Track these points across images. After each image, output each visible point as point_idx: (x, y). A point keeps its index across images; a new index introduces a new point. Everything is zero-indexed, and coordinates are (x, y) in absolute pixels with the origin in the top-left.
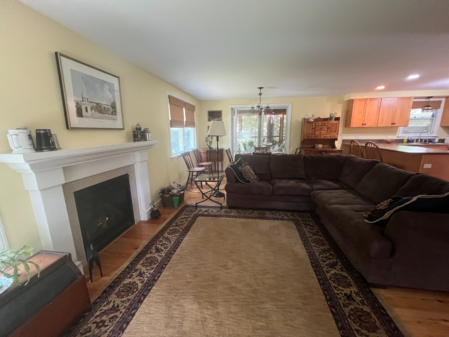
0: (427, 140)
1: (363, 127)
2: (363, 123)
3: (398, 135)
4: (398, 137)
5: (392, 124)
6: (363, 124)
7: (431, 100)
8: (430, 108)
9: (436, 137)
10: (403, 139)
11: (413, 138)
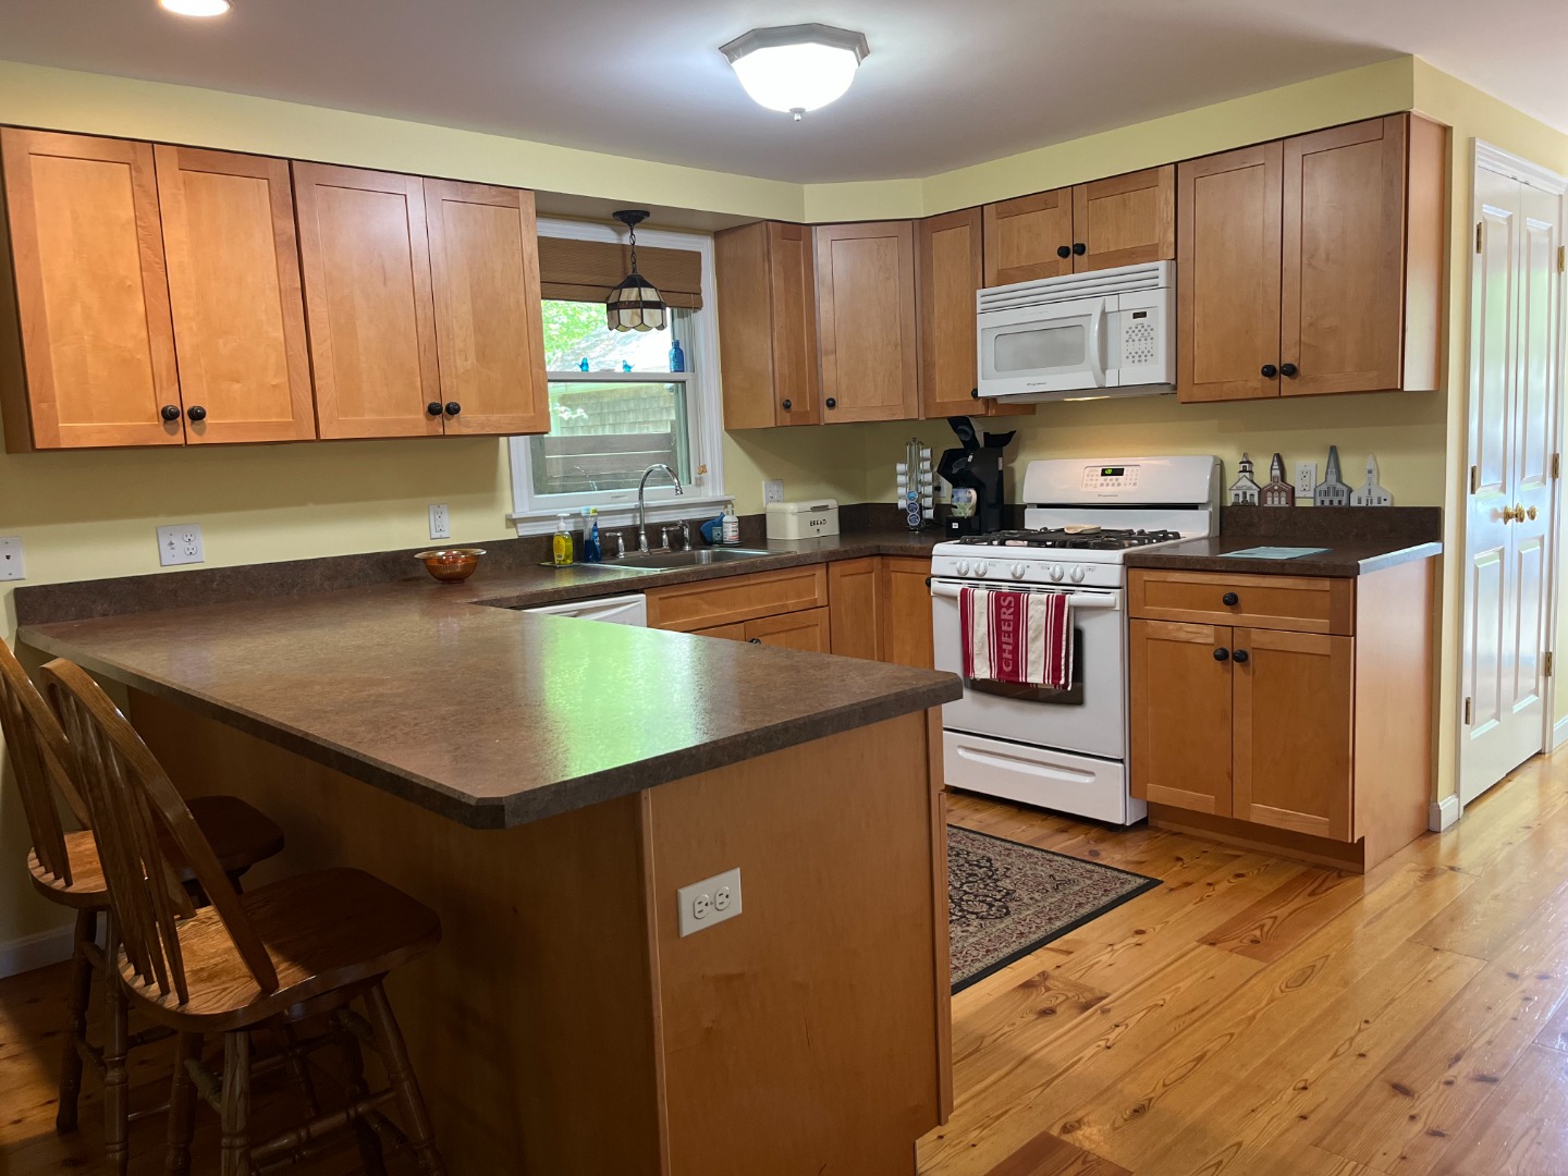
0: (686, 532)
1: (178, 439)
2: (169, 400)
3: (508, 510)
4: (512, 522)
5: (434, 410)
6: (169, 416)
7: (645, 238)
8: (649, 295)
9: (725, 503)
10: (550, 537)
11: (603, 523)
